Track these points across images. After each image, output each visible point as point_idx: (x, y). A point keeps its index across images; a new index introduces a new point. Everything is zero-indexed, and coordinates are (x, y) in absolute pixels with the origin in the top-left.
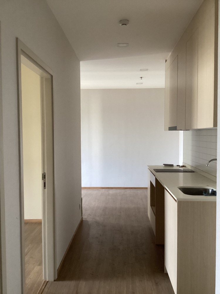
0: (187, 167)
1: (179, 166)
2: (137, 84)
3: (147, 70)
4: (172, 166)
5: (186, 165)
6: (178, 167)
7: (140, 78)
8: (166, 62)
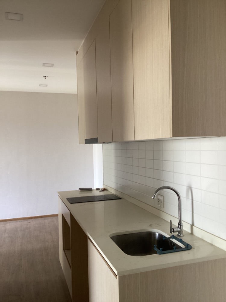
0: (110, 191)
1: (99, 189)
2: (40, 85)
3: (52, 65)
4: (90, 190)
5: (108, 188)
6: (98, 191)
7: (44, 77)
8: (77, 54)
